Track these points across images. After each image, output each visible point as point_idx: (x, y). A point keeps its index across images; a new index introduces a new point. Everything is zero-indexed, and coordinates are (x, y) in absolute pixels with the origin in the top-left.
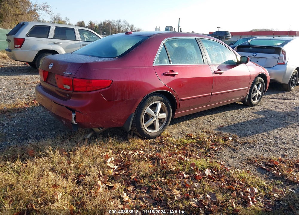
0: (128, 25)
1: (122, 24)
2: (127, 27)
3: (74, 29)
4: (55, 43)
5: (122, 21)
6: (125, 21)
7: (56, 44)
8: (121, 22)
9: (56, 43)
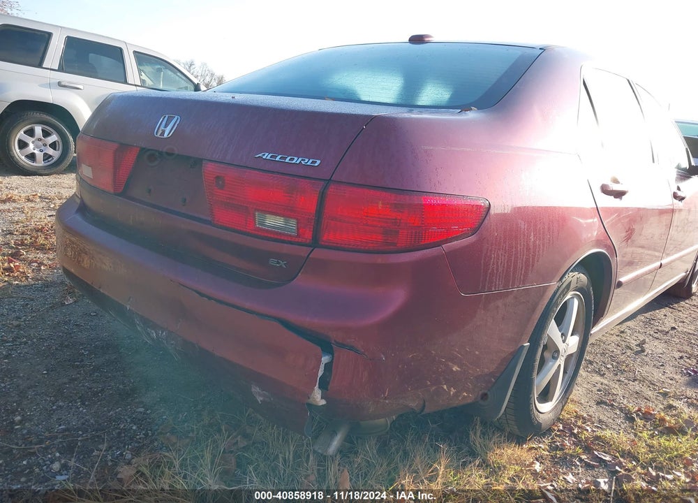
0: (212, 75)
1: (197, 69)
2: (208, 79)
3: (121, 49)
4: (63, 84)
5: (197, 64)
6: (205, 64)
7: (65, 86)
8: (193, 66)
9: (67, 84)
